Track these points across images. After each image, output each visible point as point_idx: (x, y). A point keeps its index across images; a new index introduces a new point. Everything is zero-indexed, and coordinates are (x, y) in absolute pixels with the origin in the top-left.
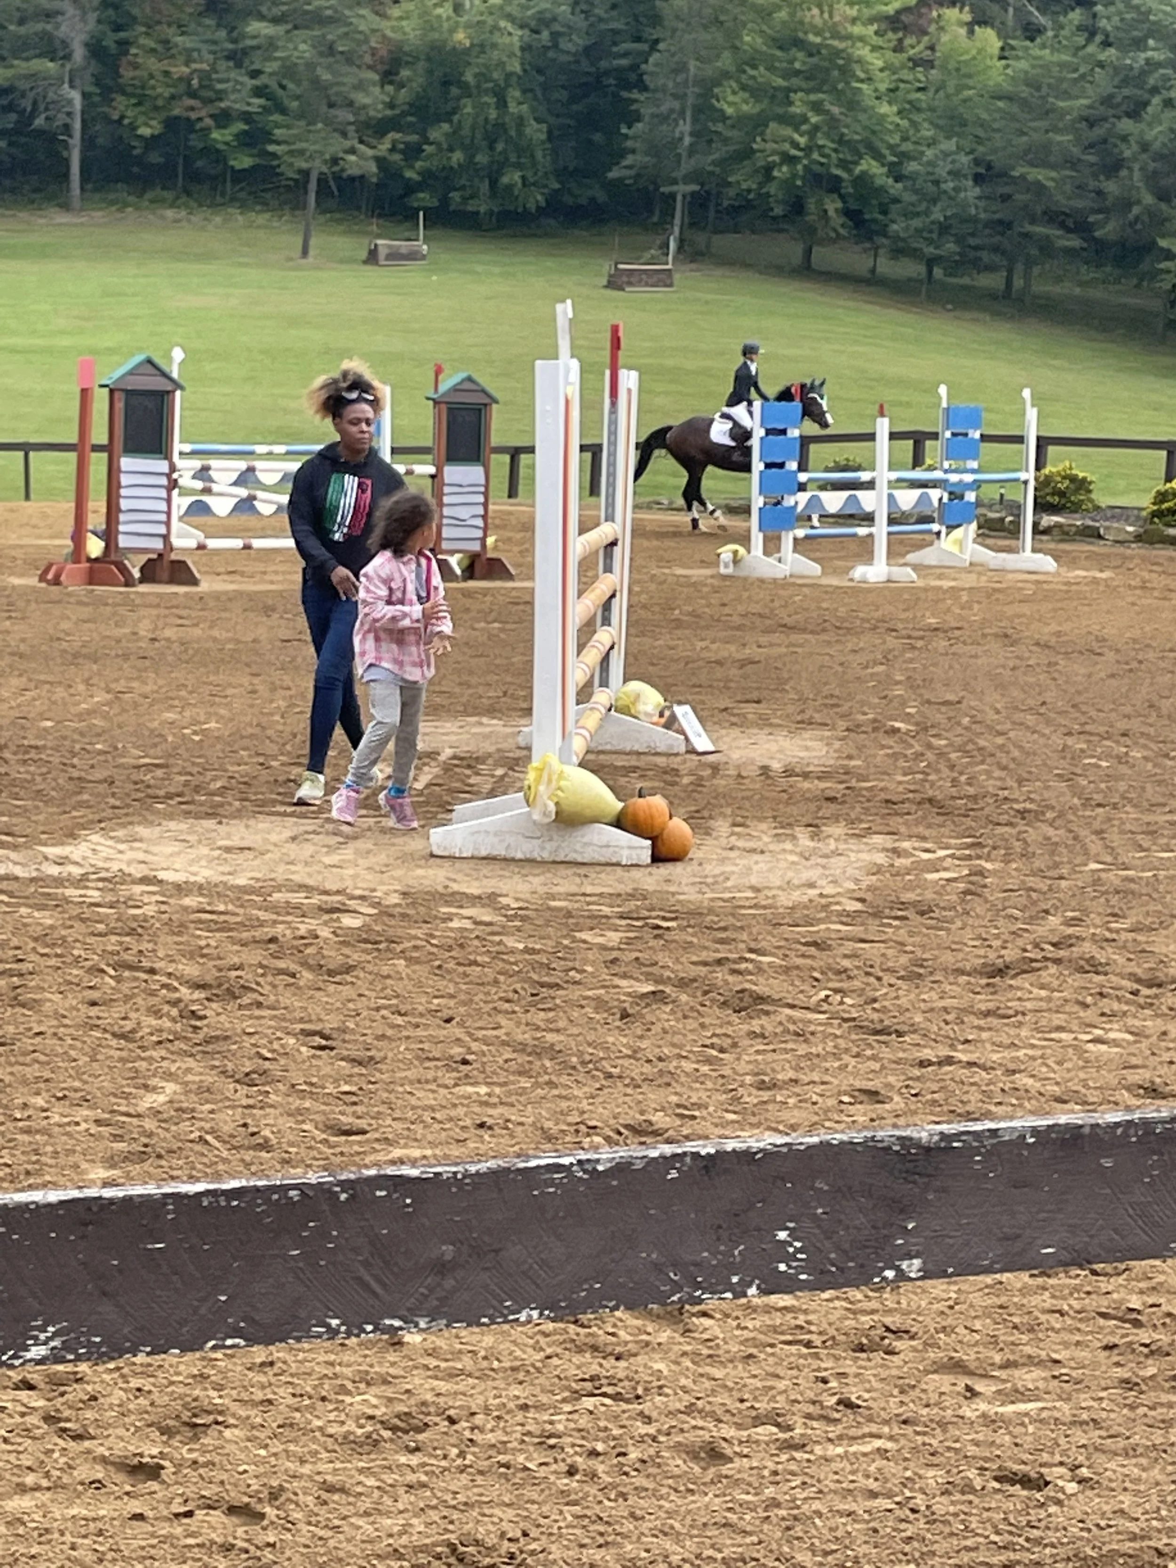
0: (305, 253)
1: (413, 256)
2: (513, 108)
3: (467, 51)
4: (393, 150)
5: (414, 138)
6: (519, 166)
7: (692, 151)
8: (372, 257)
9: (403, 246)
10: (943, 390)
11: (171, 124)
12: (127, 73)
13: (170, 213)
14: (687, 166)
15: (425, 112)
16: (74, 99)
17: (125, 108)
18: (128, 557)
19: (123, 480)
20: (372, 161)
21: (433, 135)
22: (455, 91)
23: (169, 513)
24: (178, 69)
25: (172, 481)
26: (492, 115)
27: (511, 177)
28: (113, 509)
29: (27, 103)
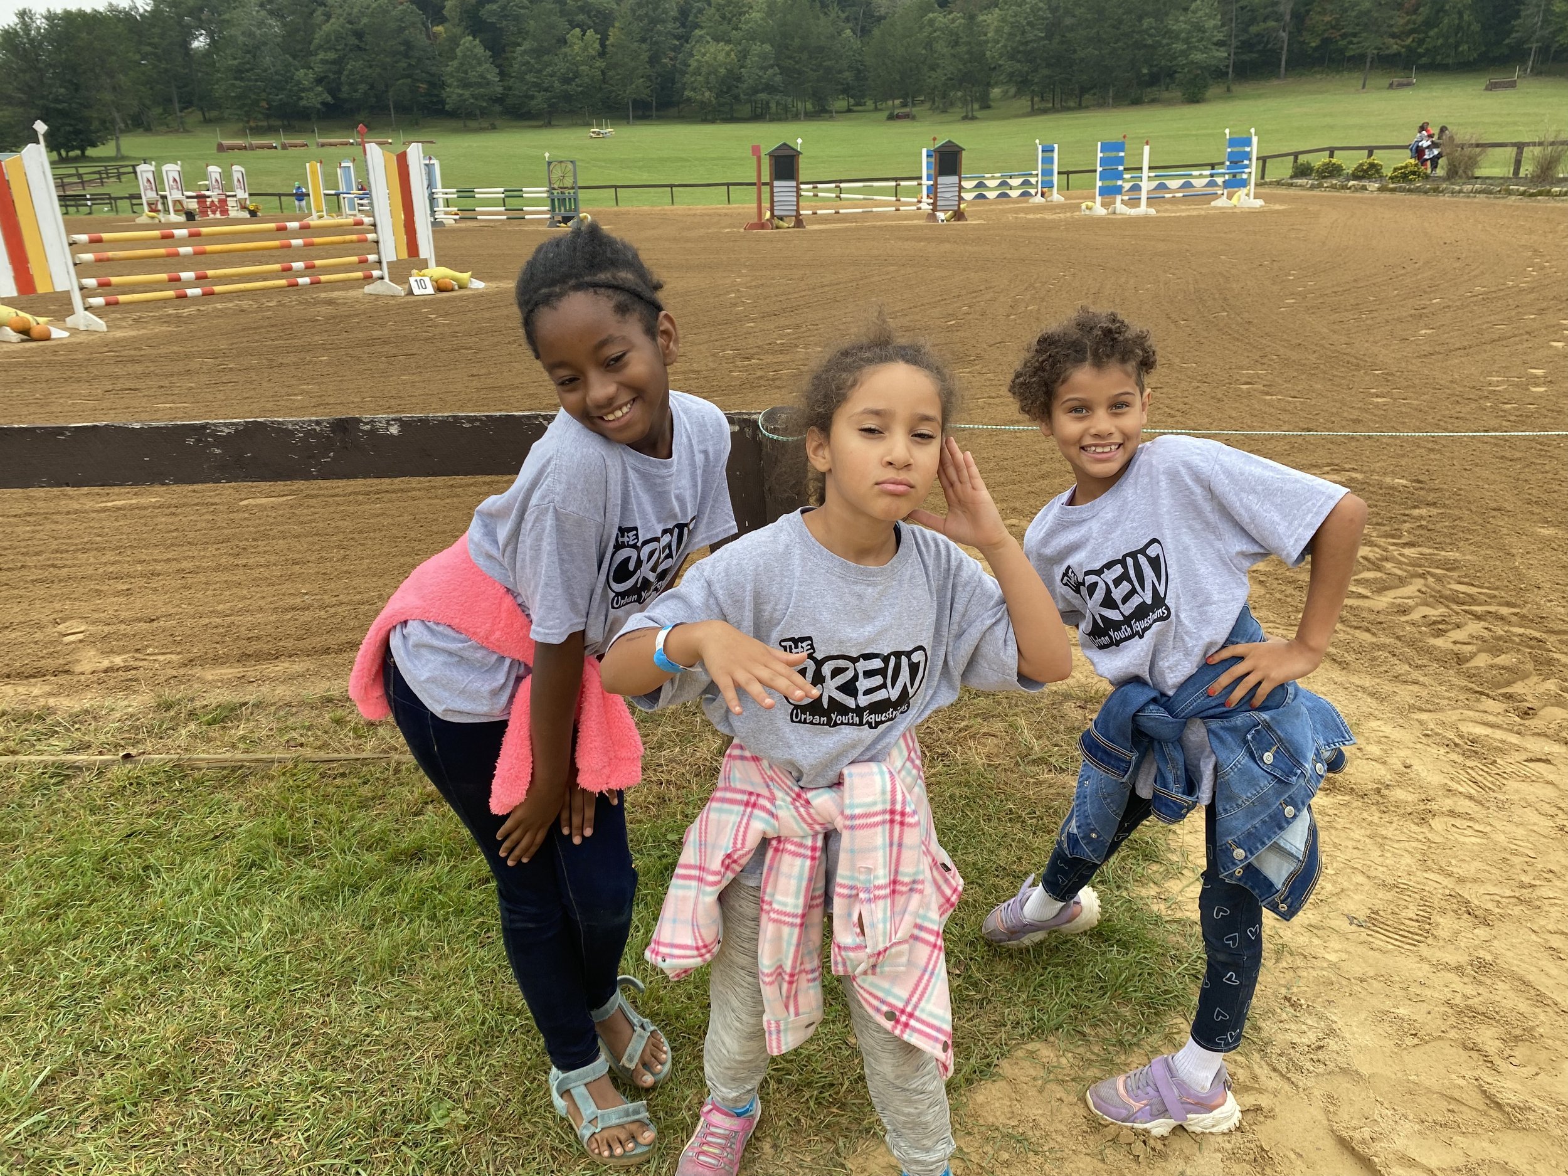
0: (1364, 87)
1: (1409, 84)
2: (1466, 17)
4: (1413, 41)
5: (1422, 36)
6: (1467, 42)
7: (1542, 28)
8: (1391, 86)
9: (1405, 81)
10: (1227, 131)
11: (1326, 41)
12: (1308, 22)
13: (1319, 76)
14: (1538, 34)
15: (1429, 24)
16: (1284, 35)
17: (1306, 36)
18: (781, 218)
19: (775, 190)
20: (1403, 47)
21: (1431, 33)
22: (1441, 14)
23: (798, 201)
24: (1327, 18)
25: (798, 189)
26: (1457, 22)
27: (1464, 47)
28: (772, 202)
29: (1265, 39)
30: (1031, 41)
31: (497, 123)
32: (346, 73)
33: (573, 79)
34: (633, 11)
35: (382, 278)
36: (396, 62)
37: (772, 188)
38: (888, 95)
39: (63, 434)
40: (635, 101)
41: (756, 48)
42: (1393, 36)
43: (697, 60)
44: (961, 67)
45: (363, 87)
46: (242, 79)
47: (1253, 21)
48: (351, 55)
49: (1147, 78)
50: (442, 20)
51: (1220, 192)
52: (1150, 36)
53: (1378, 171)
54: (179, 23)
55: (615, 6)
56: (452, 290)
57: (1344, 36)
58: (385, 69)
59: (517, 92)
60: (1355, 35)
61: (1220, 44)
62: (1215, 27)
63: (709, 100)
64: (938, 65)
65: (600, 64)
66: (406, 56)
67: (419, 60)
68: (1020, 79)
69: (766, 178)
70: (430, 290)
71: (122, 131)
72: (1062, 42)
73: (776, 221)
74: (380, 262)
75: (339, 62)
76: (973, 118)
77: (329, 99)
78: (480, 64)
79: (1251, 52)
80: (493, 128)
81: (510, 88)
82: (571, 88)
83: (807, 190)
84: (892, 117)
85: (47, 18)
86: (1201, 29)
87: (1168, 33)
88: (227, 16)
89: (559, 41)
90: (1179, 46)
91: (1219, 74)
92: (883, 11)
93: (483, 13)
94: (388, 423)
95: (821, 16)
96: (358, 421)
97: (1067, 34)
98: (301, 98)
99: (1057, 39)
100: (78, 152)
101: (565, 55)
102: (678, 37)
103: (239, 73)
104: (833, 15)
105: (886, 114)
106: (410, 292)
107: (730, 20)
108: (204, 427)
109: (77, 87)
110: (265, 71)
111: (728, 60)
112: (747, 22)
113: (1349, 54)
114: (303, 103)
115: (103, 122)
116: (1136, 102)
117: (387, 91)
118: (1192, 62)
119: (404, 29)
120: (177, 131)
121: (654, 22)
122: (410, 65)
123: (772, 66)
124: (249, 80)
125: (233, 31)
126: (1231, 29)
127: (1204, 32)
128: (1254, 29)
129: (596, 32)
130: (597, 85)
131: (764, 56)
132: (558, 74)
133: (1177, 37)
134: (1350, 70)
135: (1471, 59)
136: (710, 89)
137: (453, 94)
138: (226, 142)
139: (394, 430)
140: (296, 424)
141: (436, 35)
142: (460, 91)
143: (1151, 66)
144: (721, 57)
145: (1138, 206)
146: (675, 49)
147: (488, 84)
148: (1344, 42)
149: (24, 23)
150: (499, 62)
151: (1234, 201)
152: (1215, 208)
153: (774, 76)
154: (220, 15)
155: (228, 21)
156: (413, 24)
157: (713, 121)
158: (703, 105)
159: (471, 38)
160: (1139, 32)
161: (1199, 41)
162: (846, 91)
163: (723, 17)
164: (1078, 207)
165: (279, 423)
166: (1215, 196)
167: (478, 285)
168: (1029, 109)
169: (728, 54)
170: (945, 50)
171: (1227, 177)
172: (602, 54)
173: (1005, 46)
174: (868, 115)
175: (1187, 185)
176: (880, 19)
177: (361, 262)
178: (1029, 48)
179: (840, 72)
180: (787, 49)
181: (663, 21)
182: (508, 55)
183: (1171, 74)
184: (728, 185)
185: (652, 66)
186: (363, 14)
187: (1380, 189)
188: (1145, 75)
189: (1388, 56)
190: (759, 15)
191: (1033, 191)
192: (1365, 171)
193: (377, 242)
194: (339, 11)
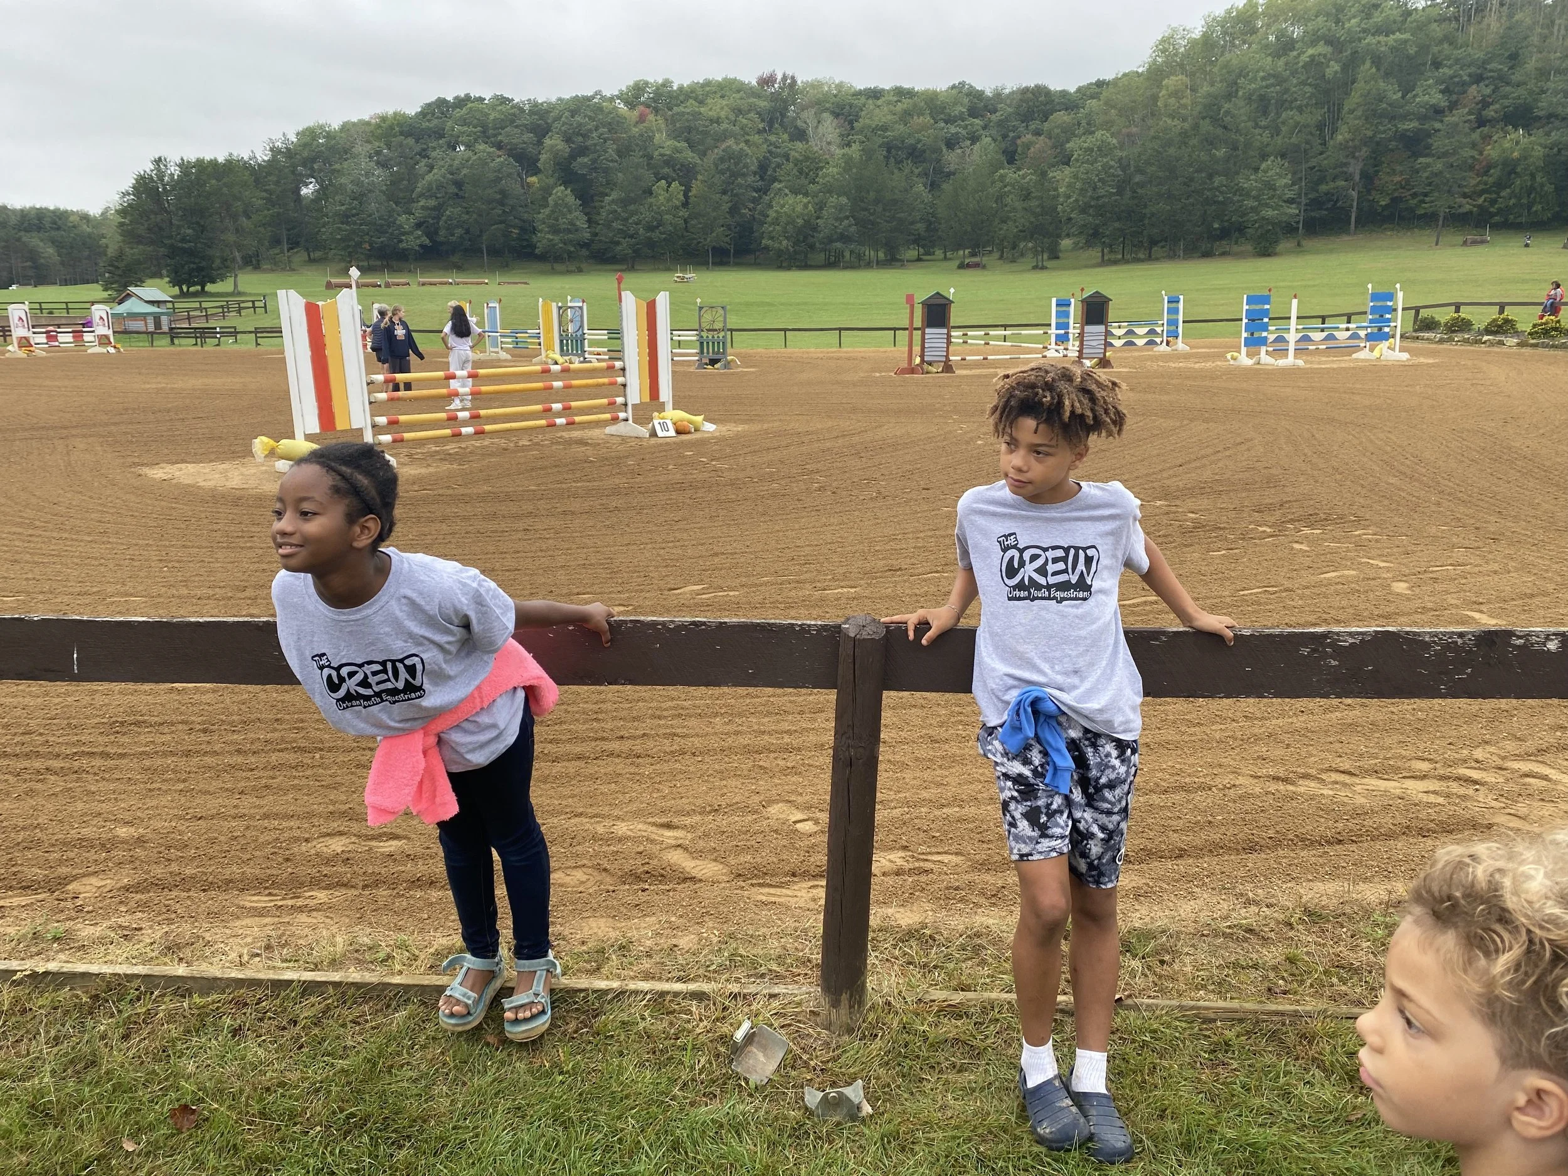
0: (1438, 243)
1: (1483, 242)
2: (1538, 179)
3: (1519, 160)
4: (1485, 201)
5: (1494, 196)
6: (1540, 203)
8: (1465, 243)
9: (1478, 238)
10: (1370, 286)
11: (1394, 200)
12: (1377, 182)
15: (1500, 185)
16: (1354, 194)
17: (1375, 195)
18: (930, 364)
19: (927, 337)
20: (1474, 206)
21: (1503, 194)
22: (1513, 176)
23: (948, 348)
24: (1397, 179)
25: (949, 336)
26: (1529, 184)
27: (1537, 207)
28: (923, 348)
29: (1335, 198)
30: (1102, 197)
31: (584, 266)
32: (444, 218)
33: (657, 227)
34: (716, 166)
35: (627, 420)
36: (493, 209)
37: (923, 334)
38: (959, 246)
39: (1156, 639)
40: (714, 248)
41: (833, 200)
42: (1465, 196)
43: (776, 211)
44: (1033, 219)
45: (459, 232)
46: (347, 223)
47: (1322, 180)
48: (451, 202)
49: (1218, 232)
50: (536, 172)
51: (1362, 345)
52: (1222, 193)
53: (1513, 327)
54: (293, 172)
55: (699, 161)
56: (689, 433)
57: (1414, 195)
58: (481, 215)
59: (603, 238)
60: (1426, 195)
61: (1290, 201)
62: (1286, 186)
63: (787, 248)
64: (1008, 218)
65: (683, 213)
66: (502, 203)
67: (513, 208)
68: (1091, 232)
69: (918, 323)
70: (672, 433)
71: (240, 268)
72: (1133, 198)
73: (925, 366)
74: (626, 405)
75: (439, 208)
76: (1043, 268)
77: (427, 242)
78: (570, 212)
79: (1321, 209)
80: (580, 271)
81: (596, 235)
82: (655, 235)
83: (957, 337)
84: (962, 266)
85: (180, 166)
86: (1273, 188)
87: (1240, 191)
88: (337, 166)
89: (644, 192)
90: (1250, 203)
91: (1290, 230)
92: (952, 167)
93: (575, 165)
94: (1548, 637)
95: (896, 171)
96: (1510, 634)
97: (1139, 191)
98: (401, 241)
99: (1128, 193)
100: (199, 288)
101: (651, 205)
102: (757, 190)
103: (345, 217)
104: (907, 171)
105: (957, 263)
106: (654, 434)
107: (807, 174)
108: (1325, 635)
109: (203, 229)
110: (370, 215)
111: (806, 212)
112: (824, 177)
113: (1421, 212)
114: (403, 245)
115: (224, 260)
116: (1207, 254)
117: (479, 236)
118: (1263, 218)
119: (501, 179)
120: (283, 270)
121: (735, 175)
122: (504, 211)
123: (847, 218)
124: (355, 223)
125: (343, 180)
126: (1300, 188)
127: (1275, 190)
128: (1323, 188)
129: (681, 185)
130: (680, 233)
131: (841, 208)
132: (643, 222)
133: (1248, 195)
134: (1421, 228)
135: (1545, 218)
136: (787, 238)
137: (543, 239)
138: (333, 281)
139: (1552, 646)
140: (1436, 635)
141: (529, 185)
142: (551, 237)
143: (1222, 221)
144: (799, 208)
145: (1286, 356)
146: (754, 201)
147: (577, 230)
148: (1415, 201)
149: (158, 169)
150: (587, 210)
151: (1376, 353)
152: (1357, 360)
153: (848, 226)
154: (331, 165)
155: (339, 171)
156: (509, 175)
157: (789, 268)
158: (780, 253)
159: (562, 188)
160: (1210, 190)
161: (1269, 198)
162: (917, 241)
163: (801, 172)
164: (1222, 356)
165: (1415, 634)
166: (1357, 348)
167: (710, 427)
168: (1100, 260)
169: (806, 206)
170: (1017, 203)
171: (1369, 330)
172: (685, 204)
173: (1077, 201)
174: (939, 264)
175: (1331, 337)
176: (949, 175)
177: (610, 404)
178: (1100, 202)
179: (912, 223)
180: (862, 201)
181: (744, 175)
182: (597, 204)
183: (1241, 229)
184: (840, 329)
185: (733, 217)
186: (463, 166)
187: (1518, 344)
188: (1216, 229)
189: (1459, 215)
190: (835, 170)
191: (1158, 340)
192: (1500, 326)
193: (624, 386)
194: (442, 163)
